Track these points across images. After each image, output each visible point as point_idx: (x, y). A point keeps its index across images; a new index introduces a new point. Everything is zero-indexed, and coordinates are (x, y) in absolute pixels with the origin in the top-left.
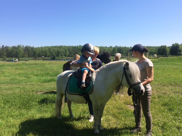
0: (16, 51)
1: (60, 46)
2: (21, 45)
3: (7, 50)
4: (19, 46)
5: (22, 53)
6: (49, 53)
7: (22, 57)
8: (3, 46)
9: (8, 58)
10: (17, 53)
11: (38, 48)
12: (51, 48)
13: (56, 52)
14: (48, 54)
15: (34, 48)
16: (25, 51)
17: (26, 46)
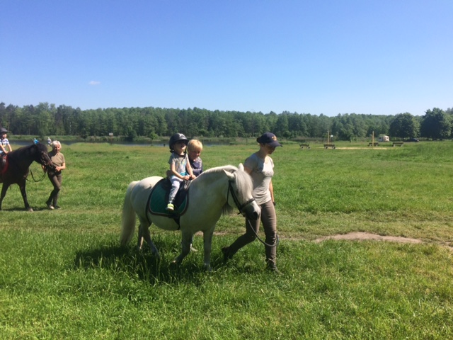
0: (35, 119)
1: (146, 108)
2: (47, 104)
4: (42, 107)
5: (50, 123)
6: (118, 124)
8: (2, 104)
9: (14, 134)
11: (91, 113)
12: (124, 113)
13: (134, 122)
14: (115, 127)
17: (61, 106)
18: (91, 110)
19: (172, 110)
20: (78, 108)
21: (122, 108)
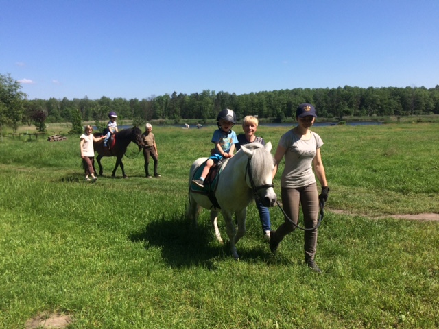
0: (200, 105)
1: (295, 89)
2: (208, 91)
3: (183, 102)
4: (205, 94)
5: (211, 108)
6: (267, 107)
7: (210, 116)
8: (175, 93)
9: (183, 118)
10: (201, 108)
11: (244, 97)
12: (274, 96)
13: (283, 104)
14: (265, 109)
15: (235, 96)
16: (216, 105)
17: (220, 93)
18: (245, 95)
19: (322, 90)
20: (234, 93)
21: (272, 91)
